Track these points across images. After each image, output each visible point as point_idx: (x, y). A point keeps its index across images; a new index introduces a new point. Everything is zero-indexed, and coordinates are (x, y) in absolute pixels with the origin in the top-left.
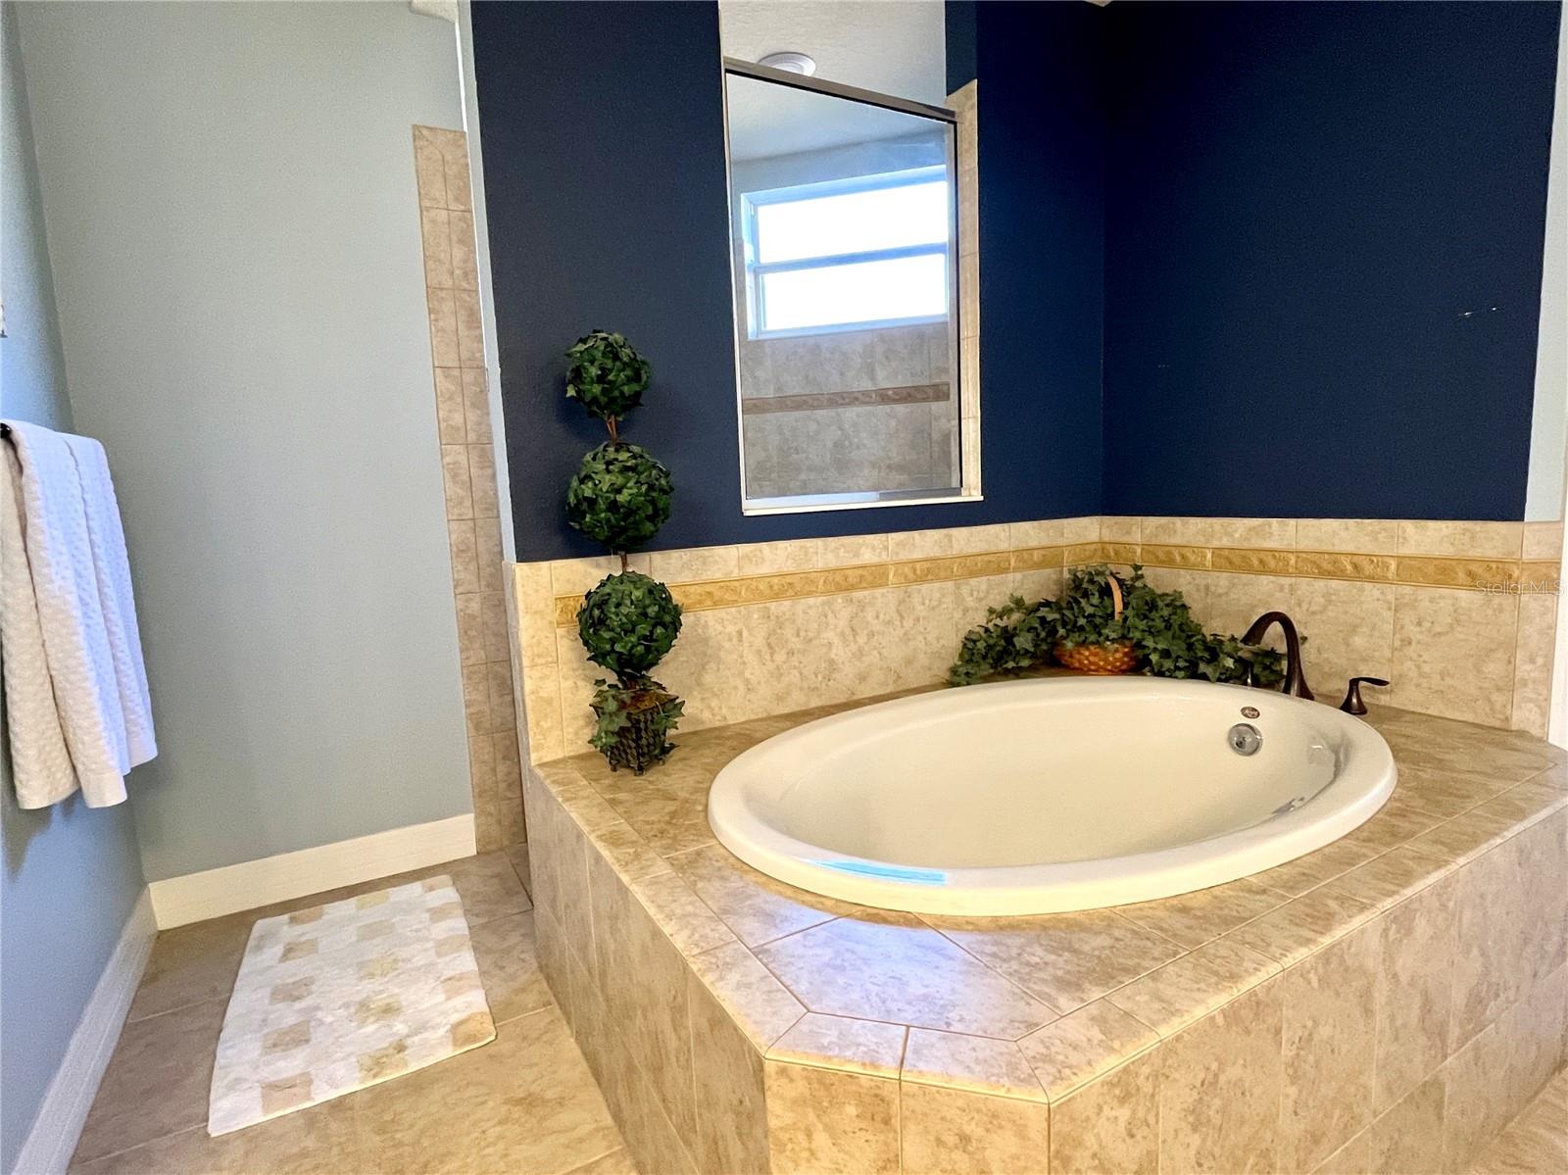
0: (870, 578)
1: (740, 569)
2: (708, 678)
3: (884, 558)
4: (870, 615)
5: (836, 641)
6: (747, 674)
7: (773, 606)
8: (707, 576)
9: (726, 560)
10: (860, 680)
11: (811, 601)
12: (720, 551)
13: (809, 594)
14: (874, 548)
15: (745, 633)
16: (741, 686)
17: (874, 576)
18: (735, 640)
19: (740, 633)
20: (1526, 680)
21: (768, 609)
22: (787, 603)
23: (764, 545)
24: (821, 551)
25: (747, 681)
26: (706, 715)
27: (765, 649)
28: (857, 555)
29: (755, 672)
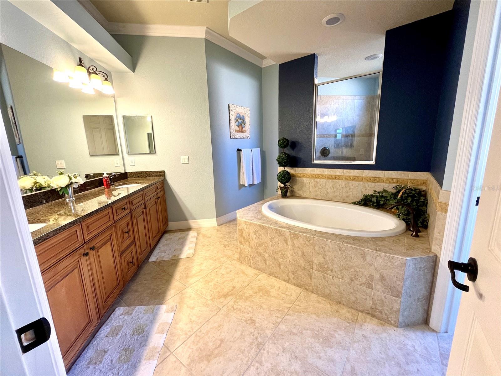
0: (338, 178)
1: (310, 172)
2: (303, 189)
3: (342, 174)
4: (337, 185)
5: (329, 188)
6: (310, 190)
7: (316, 179)
8: (304, 173)
9: (308, 170)
10: (334, 197)
11: (324, 180)
12: (307, 169)
13: (323, 179)
14: (340, 172)
15: (310, 183)
16: (309, 192)
17: (339, 178)
18: (308, 184)
19: (309, 183)
20: (437, 238)
21: (315, 180)
22: (319, 179)
23: (315, 169)
24: (327, 171)
25: (310, 191)
26: (303, 195)
27: (314, 187)
28: (335, 173)
29: (311, 189)
